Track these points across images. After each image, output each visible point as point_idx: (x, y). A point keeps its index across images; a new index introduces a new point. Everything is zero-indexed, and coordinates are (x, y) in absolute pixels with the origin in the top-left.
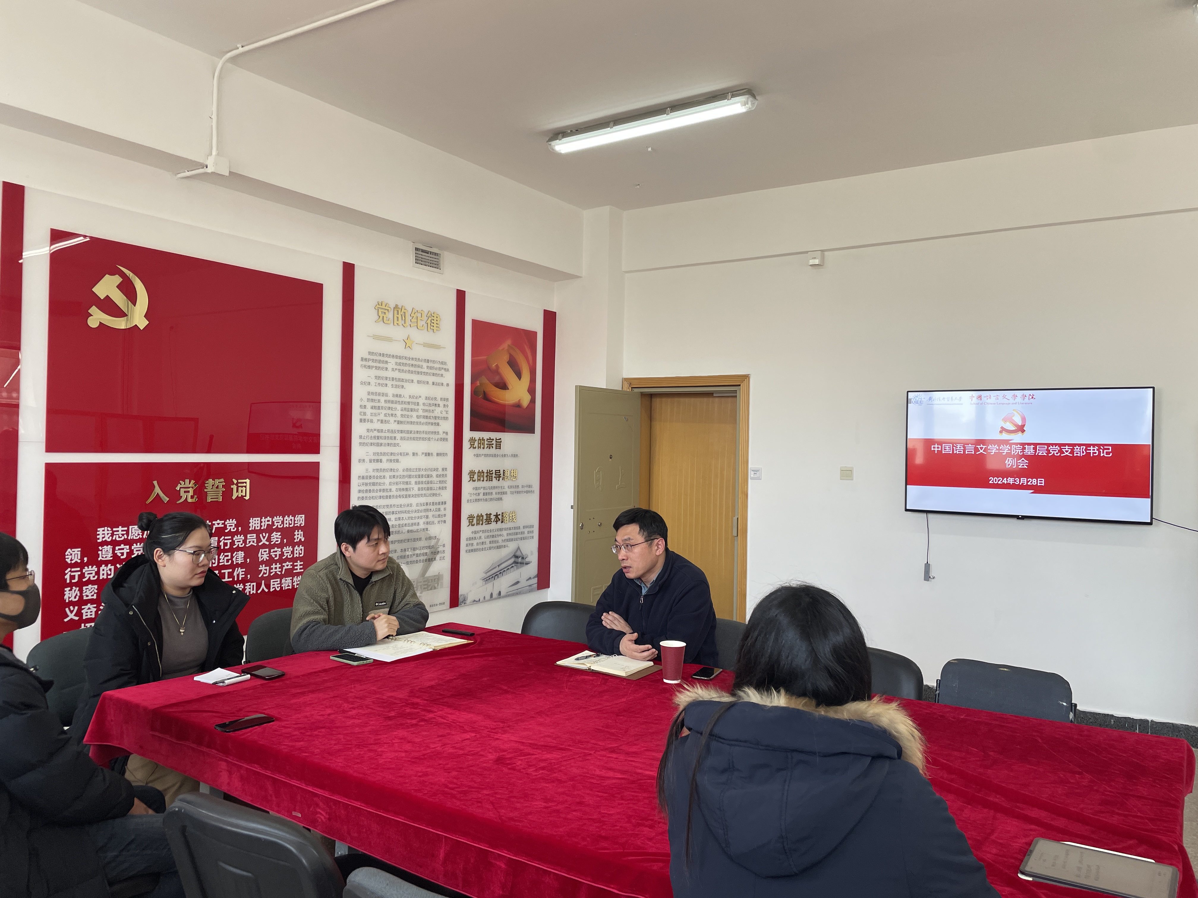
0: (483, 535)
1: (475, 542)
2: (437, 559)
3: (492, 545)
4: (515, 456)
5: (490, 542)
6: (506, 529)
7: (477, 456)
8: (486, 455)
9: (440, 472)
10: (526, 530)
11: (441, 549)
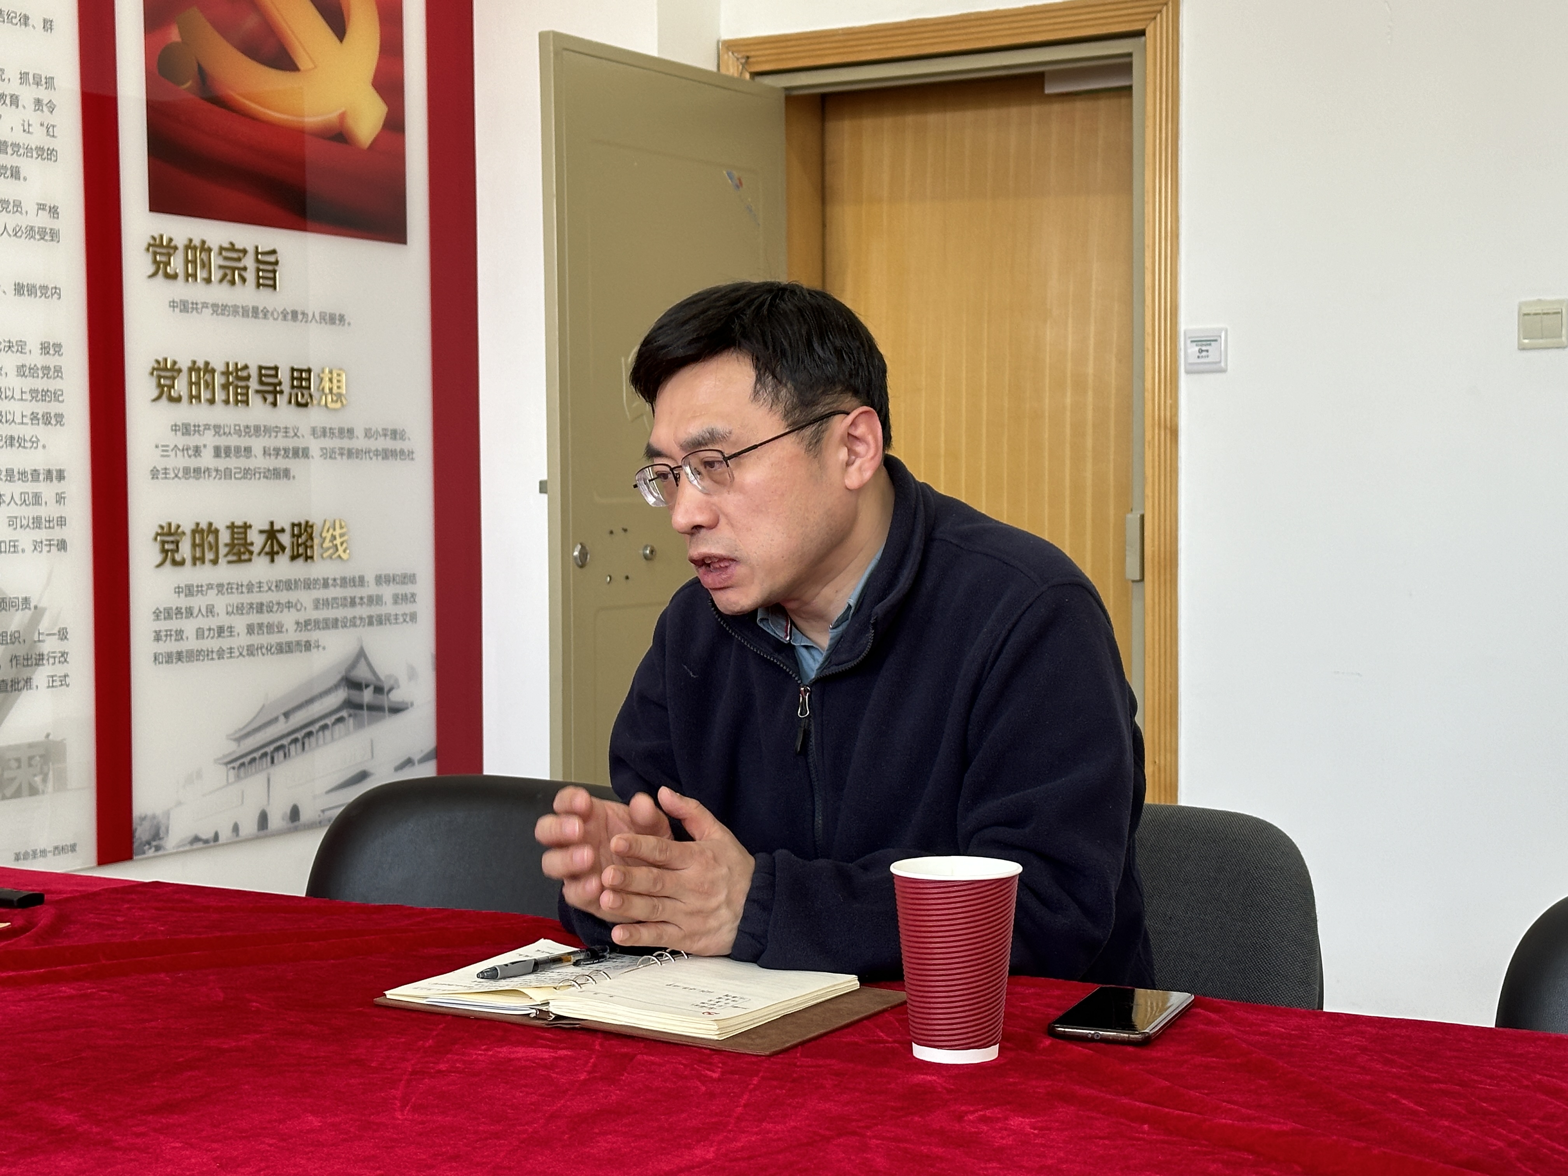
0: (221, 603)
1: (189, 626)
2: (34, 683)
3: (257, 640)
4: (334, 319)
5: (250, 629)
6: (308, 584)
7: (184, 307)
8: (219, 309)
9: (36, 359)
10: (388, 592)
11: (49, 646)
